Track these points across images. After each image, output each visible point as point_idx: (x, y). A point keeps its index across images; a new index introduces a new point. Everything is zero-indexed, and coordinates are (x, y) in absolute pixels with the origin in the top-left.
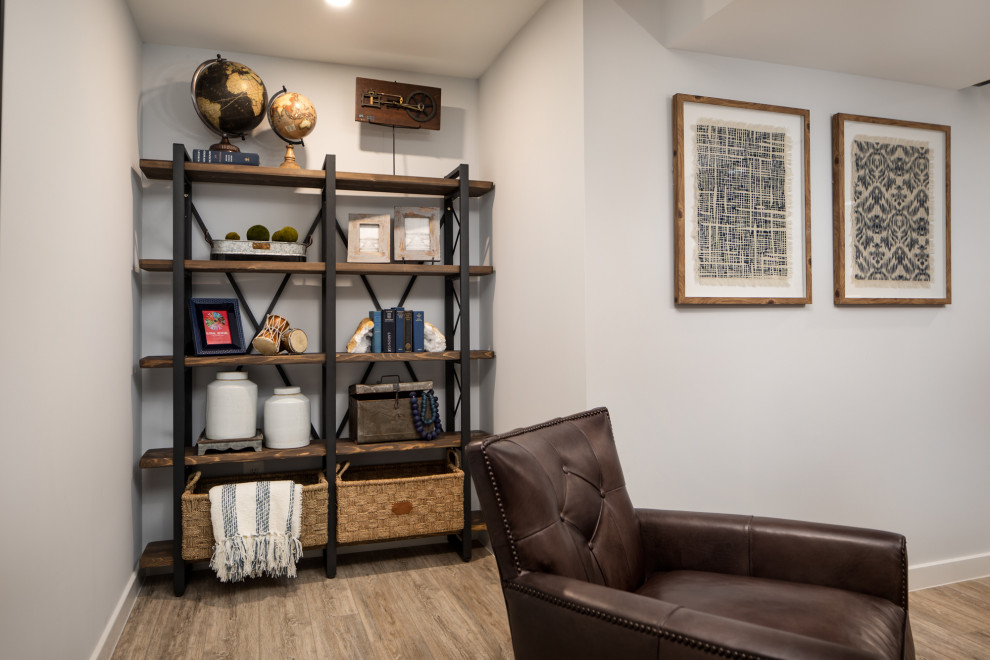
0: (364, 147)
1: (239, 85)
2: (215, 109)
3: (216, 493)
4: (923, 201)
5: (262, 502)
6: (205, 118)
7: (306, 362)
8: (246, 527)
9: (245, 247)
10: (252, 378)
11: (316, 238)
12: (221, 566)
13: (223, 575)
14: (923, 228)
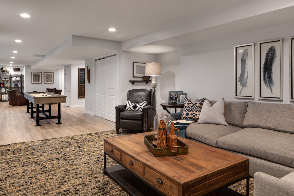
0: (14, 72)
1: (4, 69)
2: (2, 71)
3: (2, 95)
4: (52, 77)
5: (5, 96)
6: (1, 71)
7: (9, 87)
8: (4, 97)
9: (4, 80)
10: (5, 88)
11: (10, 79)
12: (3, 99)
13: (3, 100)
14: (52, 79)
